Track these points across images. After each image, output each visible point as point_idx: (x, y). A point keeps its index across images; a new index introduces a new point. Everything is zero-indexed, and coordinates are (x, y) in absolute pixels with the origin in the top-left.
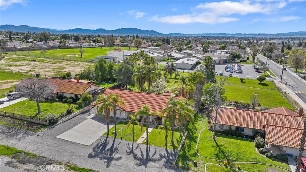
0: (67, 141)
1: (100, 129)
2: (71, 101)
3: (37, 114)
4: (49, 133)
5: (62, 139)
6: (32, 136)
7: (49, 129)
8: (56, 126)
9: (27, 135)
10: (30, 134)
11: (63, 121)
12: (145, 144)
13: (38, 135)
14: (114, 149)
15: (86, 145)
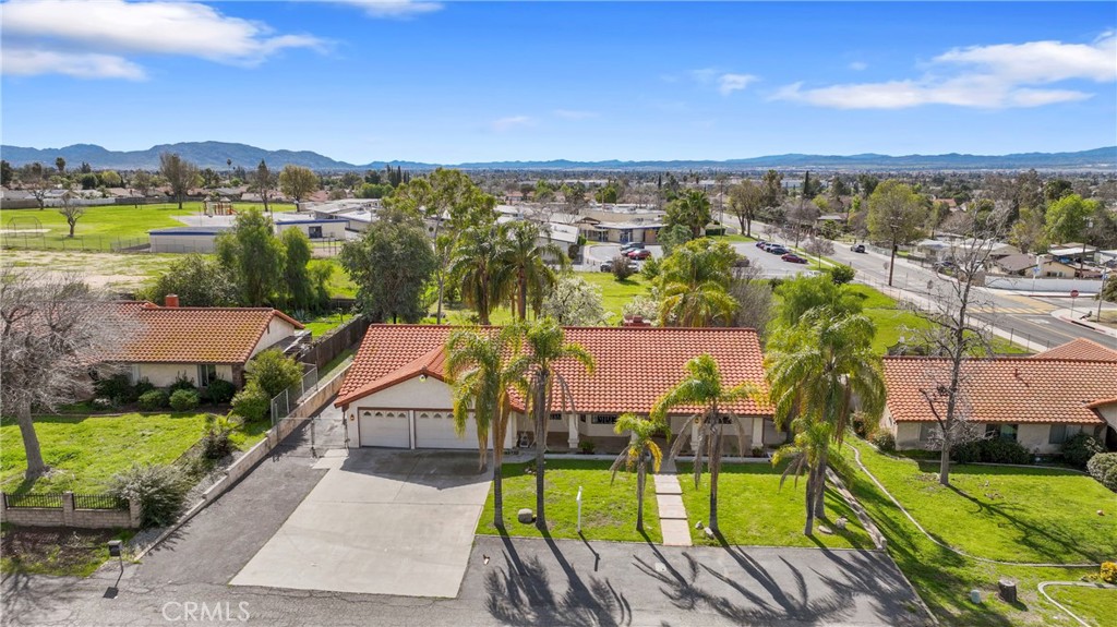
0: (311, 593)
1: (435, 511)
2: (191, 400)
3: (28, 483)
4: (174, 570)
5: (280, 589)
6: (70, 600)
7: (156, 548)
8: (186, 529)
9: (35, 600)
10: (52, 593)
11: (210, 498)
12: (712, 545)
13: (111, 593)
14: (592, 593)
15: (435, 599)
